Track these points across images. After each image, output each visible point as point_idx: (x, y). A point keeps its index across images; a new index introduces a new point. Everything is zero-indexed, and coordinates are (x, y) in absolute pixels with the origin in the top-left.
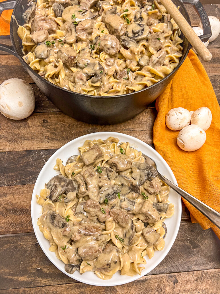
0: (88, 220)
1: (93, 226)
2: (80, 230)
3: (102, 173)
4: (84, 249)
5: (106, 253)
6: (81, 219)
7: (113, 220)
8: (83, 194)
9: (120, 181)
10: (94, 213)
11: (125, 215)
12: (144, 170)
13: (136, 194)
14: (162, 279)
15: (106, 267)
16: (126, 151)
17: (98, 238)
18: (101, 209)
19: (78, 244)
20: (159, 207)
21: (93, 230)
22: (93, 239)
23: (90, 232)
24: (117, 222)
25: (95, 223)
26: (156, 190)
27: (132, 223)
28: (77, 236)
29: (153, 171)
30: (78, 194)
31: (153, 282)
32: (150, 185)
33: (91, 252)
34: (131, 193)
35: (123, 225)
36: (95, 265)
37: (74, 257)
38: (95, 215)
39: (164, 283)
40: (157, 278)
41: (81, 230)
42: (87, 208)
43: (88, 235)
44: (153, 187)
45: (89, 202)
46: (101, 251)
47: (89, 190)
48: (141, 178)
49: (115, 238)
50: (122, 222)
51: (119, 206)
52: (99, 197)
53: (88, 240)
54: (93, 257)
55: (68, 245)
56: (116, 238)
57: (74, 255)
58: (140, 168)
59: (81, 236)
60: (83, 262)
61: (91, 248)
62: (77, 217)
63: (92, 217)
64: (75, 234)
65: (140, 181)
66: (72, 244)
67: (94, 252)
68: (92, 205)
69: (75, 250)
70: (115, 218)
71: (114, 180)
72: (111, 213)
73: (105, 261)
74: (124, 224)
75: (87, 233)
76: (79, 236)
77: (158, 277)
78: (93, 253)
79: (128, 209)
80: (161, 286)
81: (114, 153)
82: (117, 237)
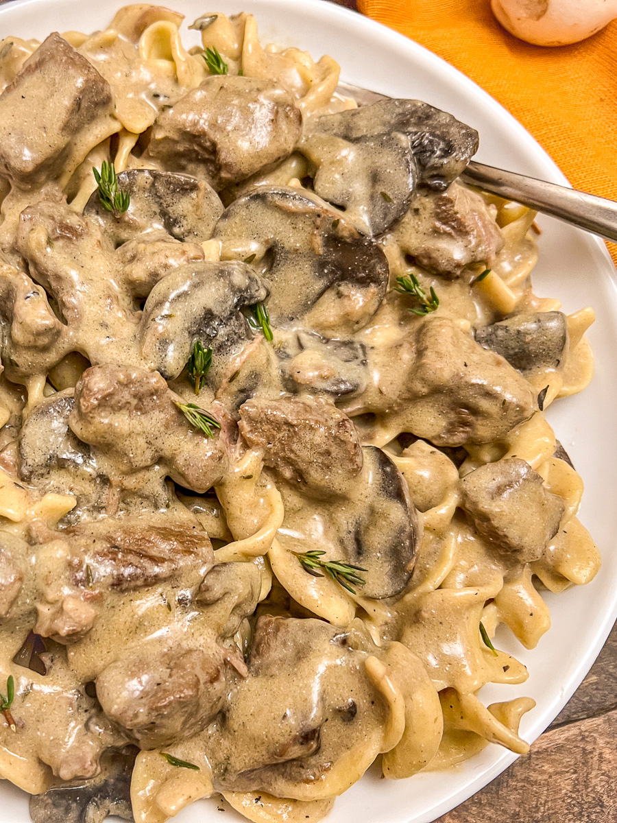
0: (110, 496)
1: (151, 528)
2: (81, 563)
3: (131, 209)
4: (133, 675)
5: (274, 670)
6: (70, 502)
7: (267, 469)
8: (45, 349)
9: (255, 235)
10: (141, 441)
11: (331, 423)
12: (388, 134)
13: (363, 290)
14: (589, 747)
15: (296, 751)
16: (245, 60)
17: (207, 589)
18: (184, 408)
19: (84, 659)
20: (513, 344)
21: (164, 547)
22: (174, 603)
23: (146, 563)
24: (288, 473)
25: (156, 507)
26: (478, 245)
27: (384, 461)
28: (69, 606)
29: (447, 125)
30: (13, 357)
31: (543, 772)
32: (439, 219)
33: (188, 686)
34: (330, 296)
35: (336, 486)
36: (221, 756)
37: (80, 741)
38: (149, 454)
39: (604, 767)
40: (560, 748)
41: (88, 560)
42: (97, 419)
43: (140, 582)
44: (461, 231)
45: (98, 382)
46: (242, 668)
47: (79, 320)
48: (381, 188)
49: (299, 571)
50: (327, 467)
51: (277, 381)
52: (150, 339)
53: (144, 617)
54: (204, 713)
55: (25, 679)
56: (307, 568)
57: (75, 728)
58: (355, 135)
59: (96, 600)
60: (143, 762)
61: (174, 660)
62: (36, 493)
63: (133, 471)
64: (51, 595)
65: (380, 203)
66: (47, 663)
67: (203, 678)
68: (125, 396)
69: (71, 694)
70: (276, 454)
71: (214, 234)
72: (244, 425)
73: (285, 716)
74: (336, 480)
75: (128, 571)
76: (86, 599)
77: (567, 739)
78: (202, 686)
79: (343, 387)
80: (594, 782)
81: (176, 81)
82: (308, 562)
